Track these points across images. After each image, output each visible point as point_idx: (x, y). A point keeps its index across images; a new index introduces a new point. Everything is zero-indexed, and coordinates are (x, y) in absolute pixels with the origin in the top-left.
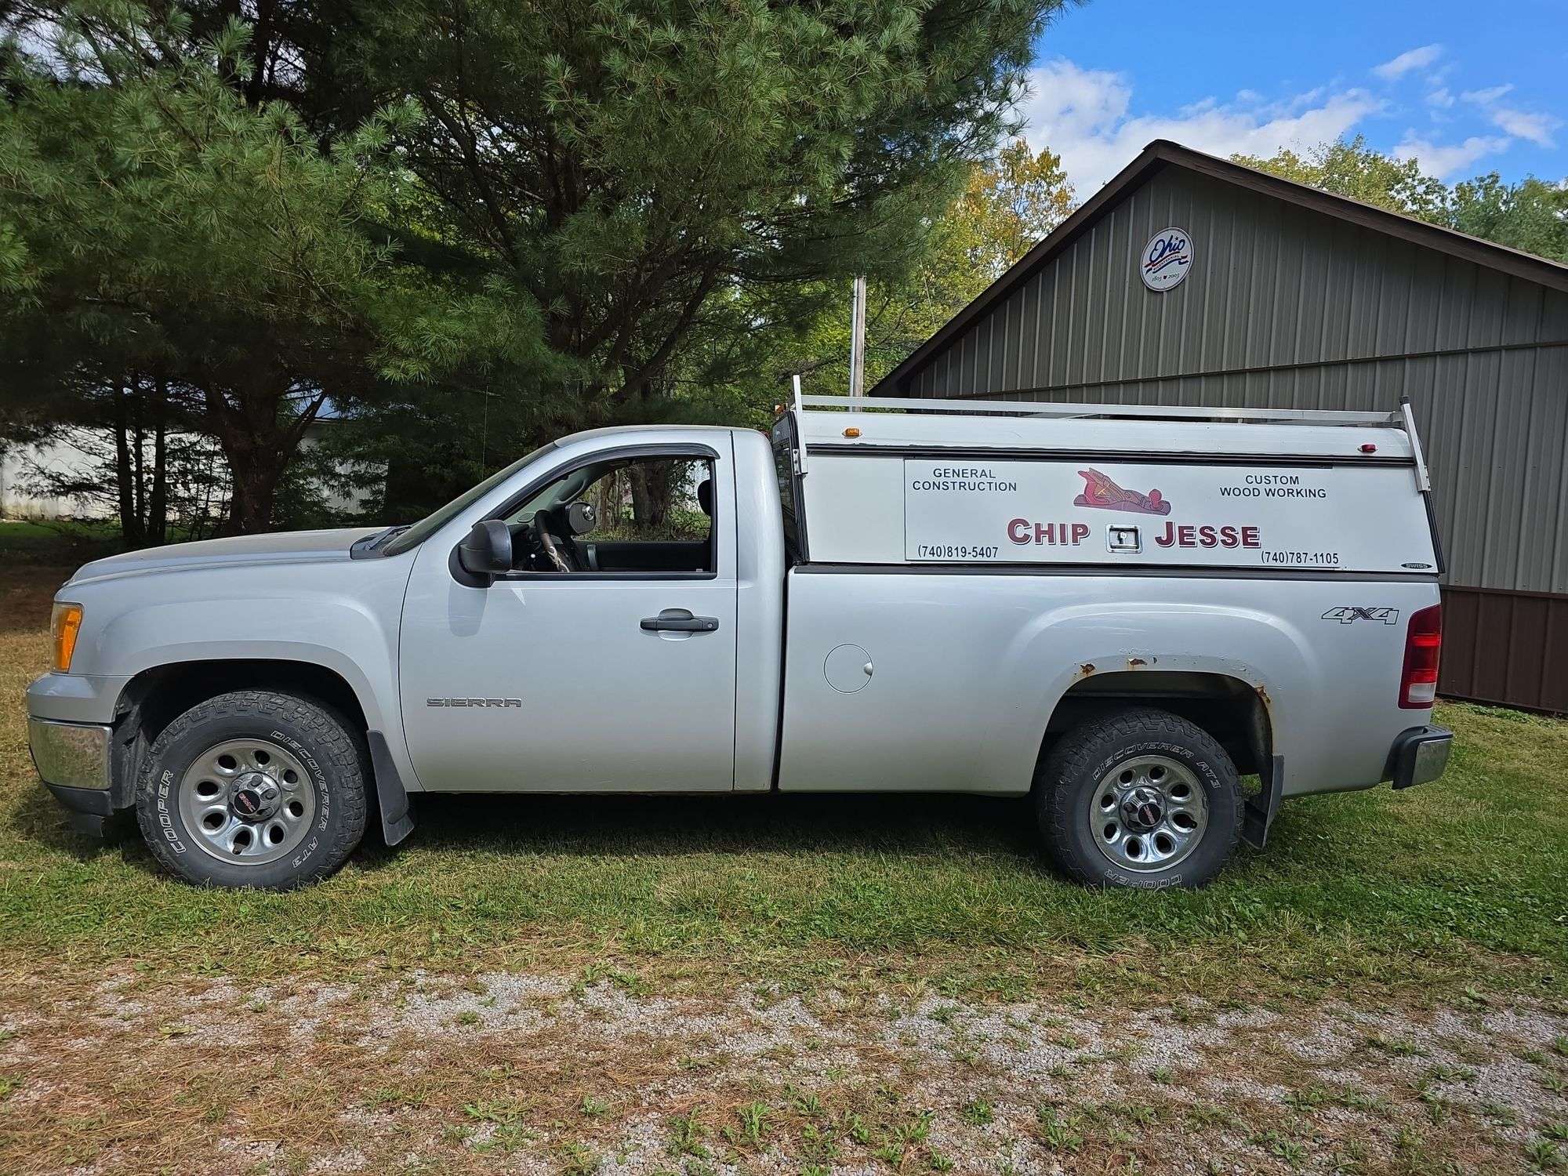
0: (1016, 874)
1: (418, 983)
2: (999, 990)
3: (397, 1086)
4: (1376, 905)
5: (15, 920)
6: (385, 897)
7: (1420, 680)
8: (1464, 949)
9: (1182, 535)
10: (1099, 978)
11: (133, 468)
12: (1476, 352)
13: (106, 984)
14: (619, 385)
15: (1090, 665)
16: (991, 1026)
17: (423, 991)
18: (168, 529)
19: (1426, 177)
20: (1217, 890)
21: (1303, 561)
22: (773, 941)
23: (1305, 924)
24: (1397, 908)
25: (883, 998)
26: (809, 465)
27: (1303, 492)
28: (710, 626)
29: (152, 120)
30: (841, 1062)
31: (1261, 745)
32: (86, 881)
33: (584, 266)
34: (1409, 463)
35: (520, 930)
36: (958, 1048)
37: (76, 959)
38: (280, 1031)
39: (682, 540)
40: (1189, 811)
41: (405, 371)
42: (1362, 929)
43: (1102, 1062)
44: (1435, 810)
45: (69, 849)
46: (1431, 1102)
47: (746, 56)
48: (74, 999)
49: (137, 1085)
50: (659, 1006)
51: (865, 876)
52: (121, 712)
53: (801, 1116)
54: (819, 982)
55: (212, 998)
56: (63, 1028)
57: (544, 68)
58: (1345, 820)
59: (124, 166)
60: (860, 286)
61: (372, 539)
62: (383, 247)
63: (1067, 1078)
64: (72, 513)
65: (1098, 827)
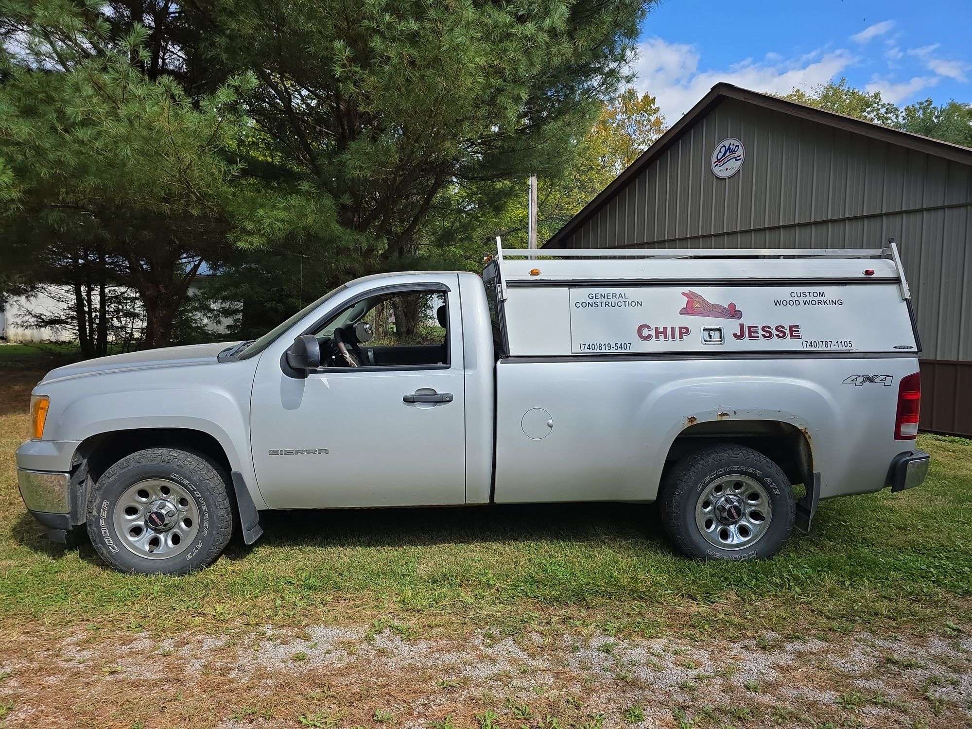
0: (648, 553)
1: (268, 634)
2: (642, 630)
3: (255, 704)
4: (884, 567)
5: (12, 599)
6: (245, 578)
7: (908, 421)
8: (943, 596)
9: (750, 332)
10: (707, 621)
11: (86, 309)
12: (928, 210)
13: (69, 639)
14: (384, 248)
15: (694, 417)
16: (638, 654)
17: (271, 639)
18: (109, 346)
19: (886, 104)
20: (779, 559)
21: (829, 346)
22: (494, 601)
23: (838, 581)
24: (896, 569)
25: (567, 638)
26: (508, 294)
27: (828, 302)
28: (448, 399)
29: (88, 90)
30: (542, 682)
31: (805, 466)
32: (57, 572)
33: (360, 173)
34: (897, 281)
35: (332, 597)
36: (618, 670)
37: (50, 623)
38: (179, 669)
39: (426, 344)
40: (759, 509)
41: (251, 243)
42: (876, 584)
43: (713, 678)
44: (916, 504)
45: (46, 552)
46: (932, 700)
47: (460, 37)
48: (48, 650)
49: (88, 707)
50: (422, 647)
51: (551, 556)
52: (75, 464)
53: (518, 719)
54: (525, 627)
55: (136, 647)
56: (41, 669)
57: (333, 49)
58: (858, 512)
59: (72, 120)
60: (533, 181)
61: (231, 349)
62: (235, 166)
63: (691, 689)
64: (49, 338)
65: (701, 522)
